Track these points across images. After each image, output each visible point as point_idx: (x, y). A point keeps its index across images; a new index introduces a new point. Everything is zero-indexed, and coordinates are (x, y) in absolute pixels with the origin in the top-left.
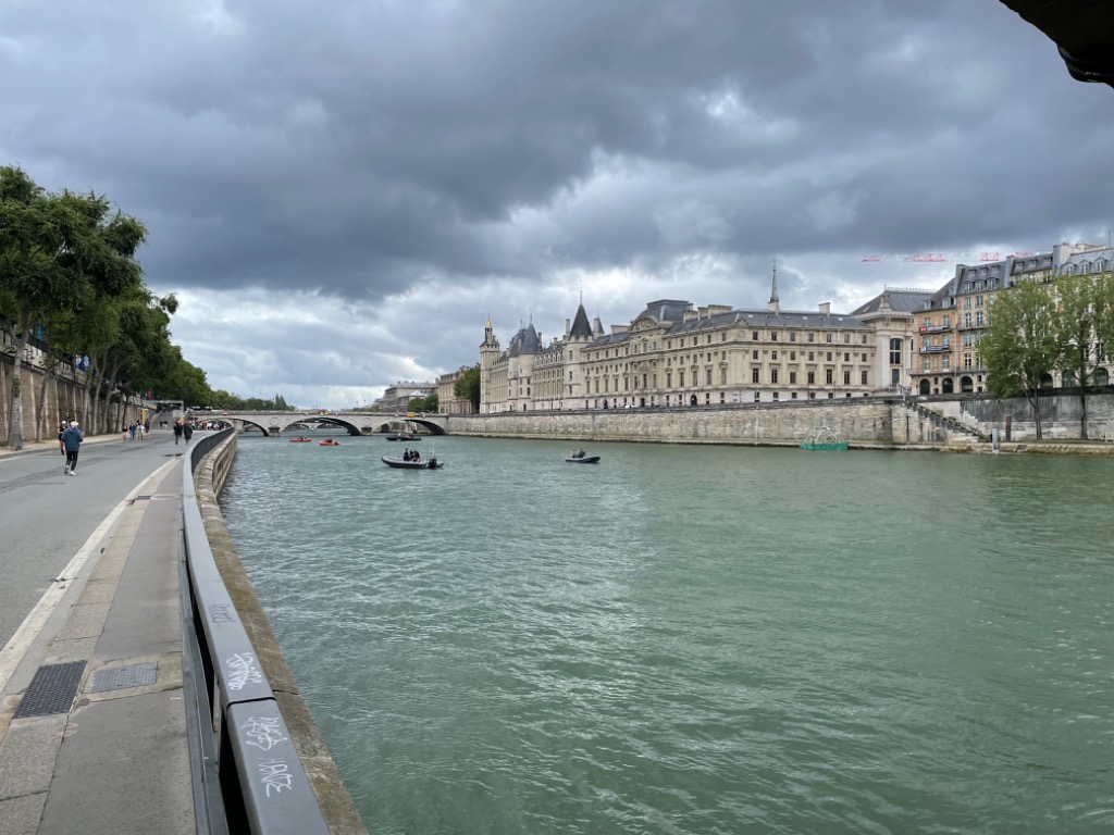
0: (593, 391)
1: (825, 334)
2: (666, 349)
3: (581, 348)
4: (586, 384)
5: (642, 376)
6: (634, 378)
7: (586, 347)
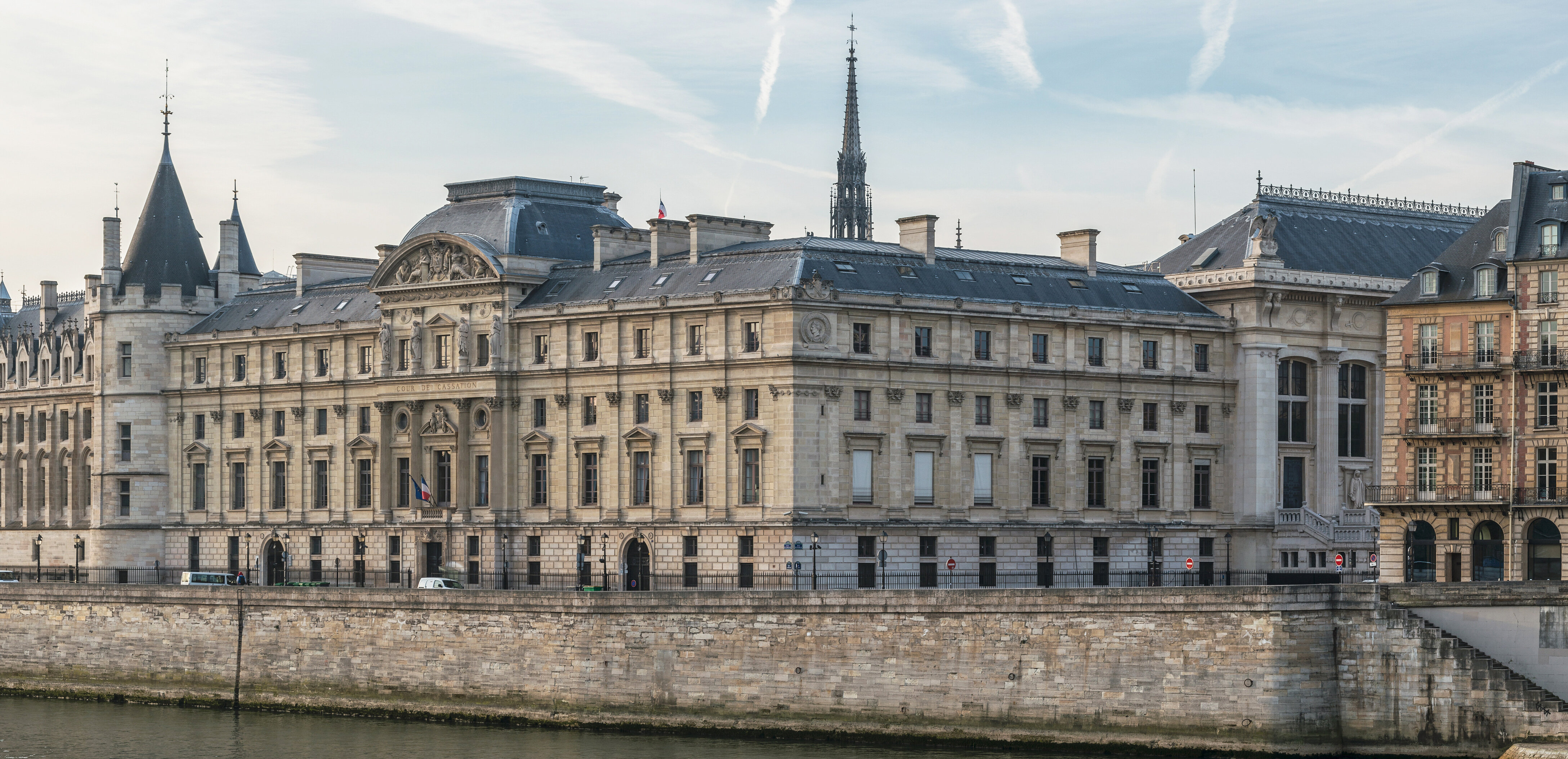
0: (219, 501)
1: (1083, 337)
2: (528, 364)
3: (168, 335)
4: (188, 474)
5: (428, 460)
6: (395, 466)
7: (190, 333)
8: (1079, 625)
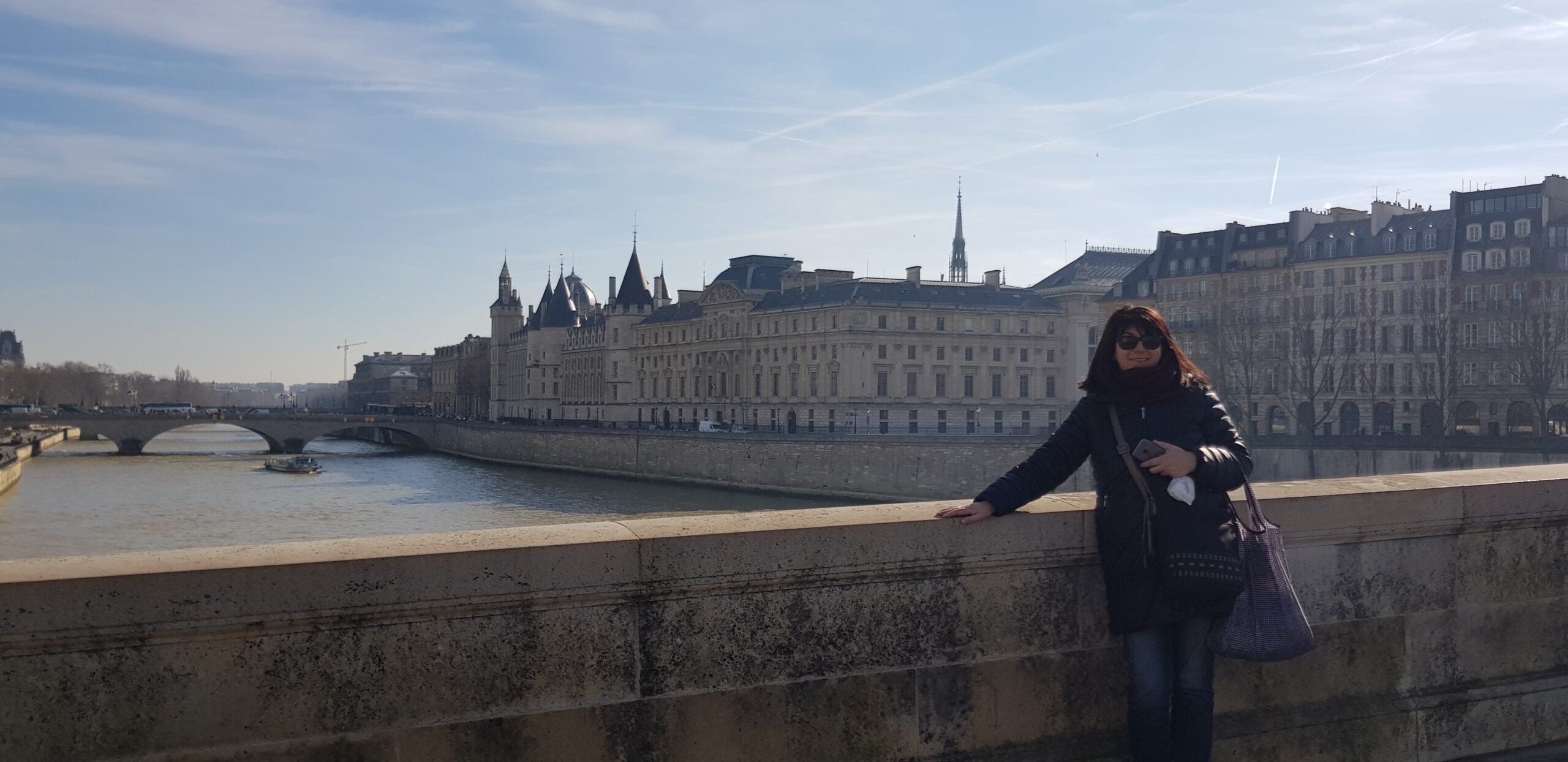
0: (648, 394)
1: (993, 319)
2: (754, 335)
3: (632, 325)
4: (639, 382)
5: (719, 376)
6: (707, 379)
7: (640, 324)
8: (942, 452)
